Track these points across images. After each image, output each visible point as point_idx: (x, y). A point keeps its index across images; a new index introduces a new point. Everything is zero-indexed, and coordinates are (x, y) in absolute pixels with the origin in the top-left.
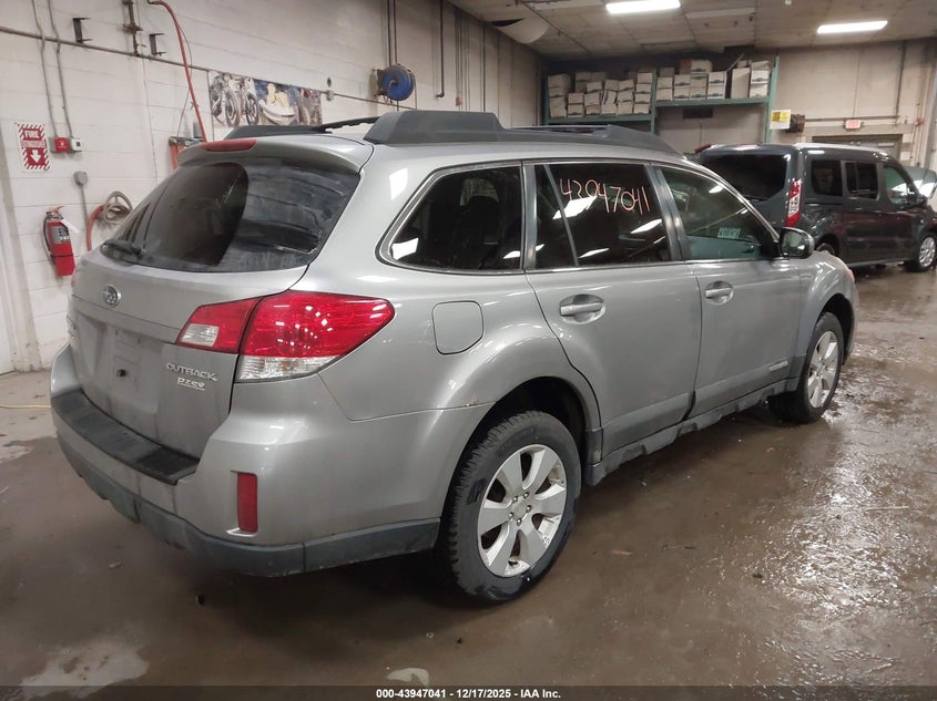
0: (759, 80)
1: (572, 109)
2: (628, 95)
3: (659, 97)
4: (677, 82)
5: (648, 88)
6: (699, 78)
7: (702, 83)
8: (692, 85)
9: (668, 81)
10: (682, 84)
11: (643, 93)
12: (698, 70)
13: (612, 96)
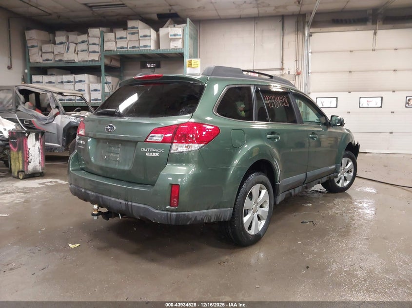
0: (175, 35)
1: (46, 56)
2: (84, 46)
3: (106, 48)
4: (118, 36)
5: (97, 41)
6: (133, 33)
7: (135, 37)
8: (129, 38)
9: (111, 36)
10: (121, 38)
11: (94, 44)
12: (133, 28)
13: (72, 46)
